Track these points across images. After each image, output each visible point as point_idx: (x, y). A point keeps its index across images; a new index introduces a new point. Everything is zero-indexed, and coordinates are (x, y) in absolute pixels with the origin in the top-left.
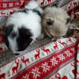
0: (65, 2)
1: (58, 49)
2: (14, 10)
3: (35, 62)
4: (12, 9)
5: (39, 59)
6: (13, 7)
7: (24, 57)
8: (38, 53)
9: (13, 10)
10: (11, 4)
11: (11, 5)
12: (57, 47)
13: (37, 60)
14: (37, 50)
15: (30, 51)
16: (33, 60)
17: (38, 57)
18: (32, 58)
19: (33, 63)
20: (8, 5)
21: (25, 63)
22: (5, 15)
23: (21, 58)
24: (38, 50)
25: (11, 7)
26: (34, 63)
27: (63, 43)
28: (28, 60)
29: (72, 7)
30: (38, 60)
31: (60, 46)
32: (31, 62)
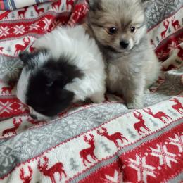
1: (148, 130)
2: (27, 40)
3: (84, 171)
4: (22, 39)
5: (93, 162)
6: (24, 34)
7: (46, 159)
9: (24, 40)
10: (20, 28)
11: (20, 30)
12: (144, 127)
13: (88, 165)
14: (86, 138)
15: (66, 142)
16: (75, 167)
17: (89, 157)
18: (72, 159)
19: (75, 176)
20: (11, 31)
21: (52, 177)
22: (3, 53)
23: (39, 162)
24: (89, 138)
25: (19, 35)
26: (79, 174)
27: (159, 115)
28: (59, 167)
29: (169, 31)
30: (92, 164)
31: (152, 121)
32: (70, 173)
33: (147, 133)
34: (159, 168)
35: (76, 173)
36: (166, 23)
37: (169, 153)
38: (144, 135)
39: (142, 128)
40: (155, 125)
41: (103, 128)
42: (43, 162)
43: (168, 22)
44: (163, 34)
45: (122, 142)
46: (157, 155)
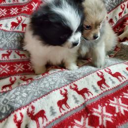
0: (112, 5)
1: (108, 86)
2: (19, 19)
3: (60, 117)
4: (16, 18)
5: (67, 110)
6: (18, 14)
7: (33, 108)
8: (64, 98)
10: (14, 10)
11: (14, 11)
12: (105, 84)
13: (63, 112)
14: (61, 92)
15: (47, 94)
16: (53, 113)
17: (64, 106)
18: (51, 107)
19: (53, 120)
20: (8, 12)
21: (37, 121)
23: (28, 109)
24: (64, 92)
25: (14, 15)
26: (56, 119)
27: (117, 75)
28: (42, 114)
29: (125, 12)
30: (66, 112)
31: (111, 80)
32: (50, 118)
33: (107, 89)
34: (116, 115)
35: (54, 118)
36: (123, 6)
37: (123, 104)
38: (104, 90)
39: (103, 85)
40: (113, 82)
41: (74, 85)
42: (31, 110)
43: (124, 5)
44: (120, 14)
45: (89, 95)
46: (114, 106)
